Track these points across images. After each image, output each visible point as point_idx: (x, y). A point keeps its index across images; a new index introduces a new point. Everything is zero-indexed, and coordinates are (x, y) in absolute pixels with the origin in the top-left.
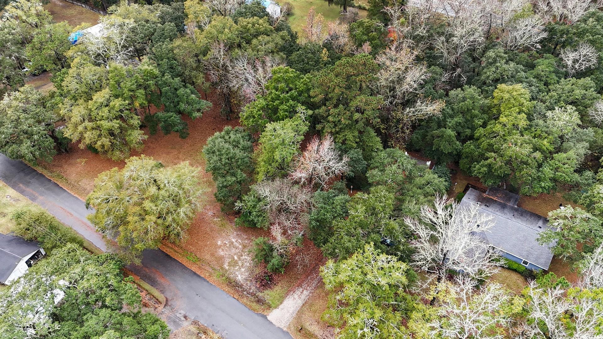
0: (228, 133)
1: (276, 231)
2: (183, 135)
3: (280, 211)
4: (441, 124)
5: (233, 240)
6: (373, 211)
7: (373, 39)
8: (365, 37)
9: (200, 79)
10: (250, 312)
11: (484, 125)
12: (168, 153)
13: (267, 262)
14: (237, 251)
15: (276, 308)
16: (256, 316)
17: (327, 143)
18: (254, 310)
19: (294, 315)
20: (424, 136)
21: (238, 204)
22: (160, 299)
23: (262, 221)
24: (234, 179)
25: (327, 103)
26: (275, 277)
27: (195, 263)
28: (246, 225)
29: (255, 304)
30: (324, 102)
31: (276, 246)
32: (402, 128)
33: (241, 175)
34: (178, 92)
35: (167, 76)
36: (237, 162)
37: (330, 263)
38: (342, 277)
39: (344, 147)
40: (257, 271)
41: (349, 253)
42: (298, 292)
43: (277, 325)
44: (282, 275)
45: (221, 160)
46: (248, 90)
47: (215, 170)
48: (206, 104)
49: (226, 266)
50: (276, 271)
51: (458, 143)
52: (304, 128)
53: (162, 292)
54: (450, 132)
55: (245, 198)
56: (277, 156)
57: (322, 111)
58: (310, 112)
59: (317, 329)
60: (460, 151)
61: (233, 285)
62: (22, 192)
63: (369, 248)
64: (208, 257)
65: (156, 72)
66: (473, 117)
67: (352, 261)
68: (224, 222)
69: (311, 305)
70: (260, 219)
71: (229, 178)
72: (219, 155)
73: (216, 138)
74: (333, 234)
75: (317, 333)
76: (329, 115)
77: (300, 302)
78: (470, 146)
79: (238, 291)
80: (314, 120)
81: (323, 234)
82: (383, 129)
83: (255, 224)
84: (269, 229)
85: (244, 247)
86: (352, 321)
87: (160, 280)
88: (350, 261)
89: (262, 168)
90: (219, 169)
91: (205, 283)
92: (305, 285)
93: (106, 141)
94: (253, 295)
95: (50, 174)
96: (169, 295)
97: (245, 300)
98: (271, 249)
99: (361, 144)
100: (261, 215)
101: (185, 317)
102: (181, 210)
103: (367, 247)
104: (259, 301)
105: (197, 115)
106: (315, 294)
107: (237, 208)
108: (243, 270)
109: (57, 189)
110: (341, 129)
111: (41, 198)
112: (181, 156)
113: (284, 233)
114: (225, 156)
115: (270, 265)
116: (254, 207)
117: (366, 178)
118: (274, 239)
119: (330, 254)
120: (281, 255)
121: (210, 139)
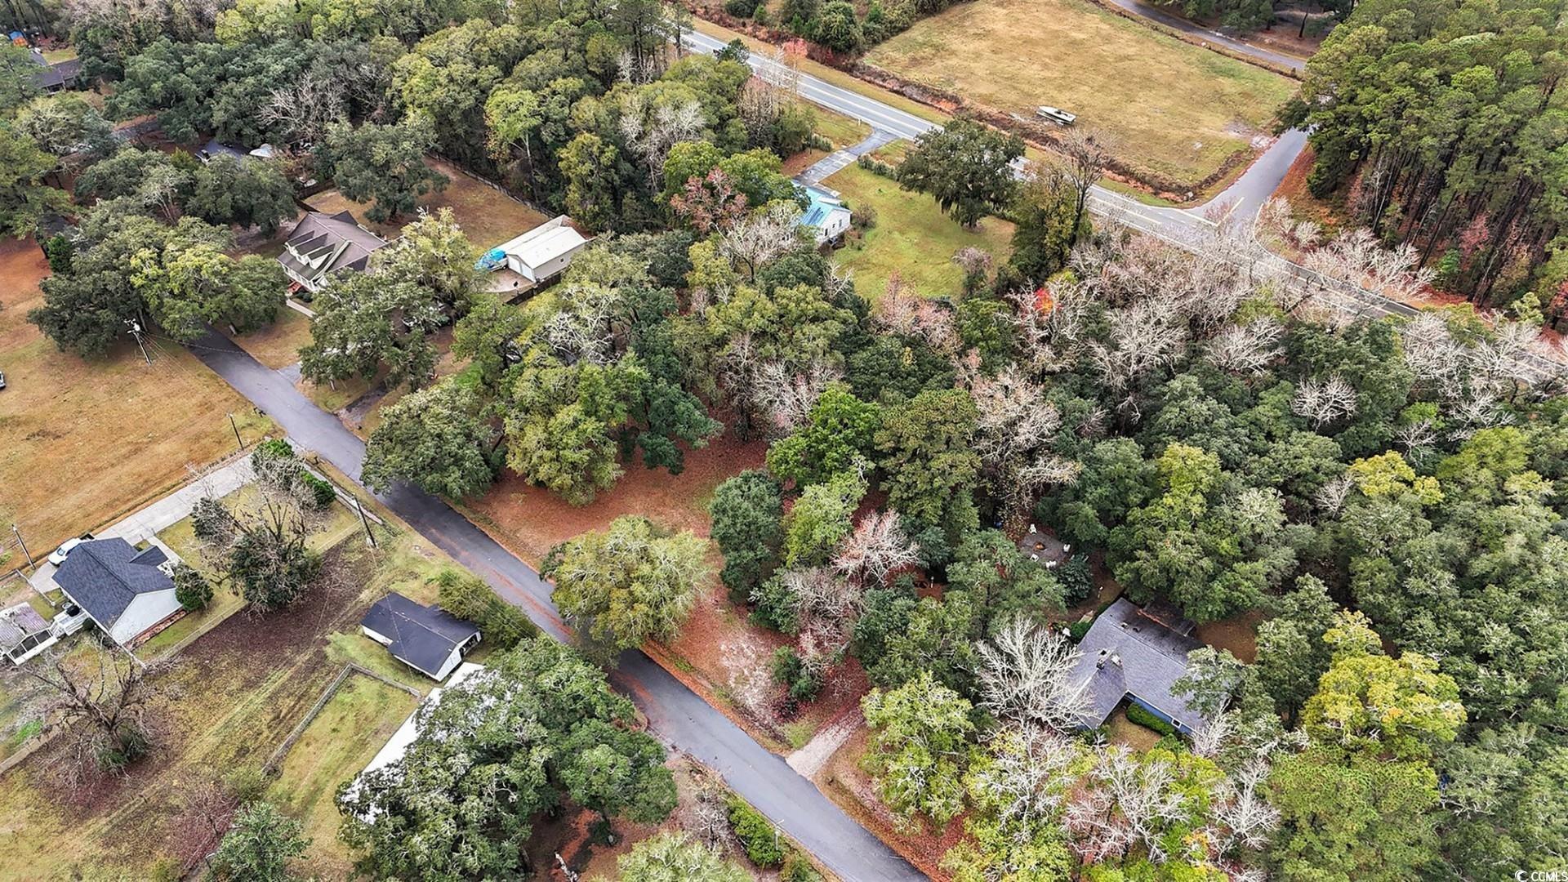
0: (746, 480)
1: (807, 641)
2: (675, 470)
3: (814, 612)
4: (1078, 495)
5: (744, 646)
6: (941, 628)
7: (991, 337)
8: (977, 334)
9: (710, 385)
10: (764, 751)
11: (1144, 504)
12: (648, 494)
13: (791, 683)
14: (749, 662)
15: (799, 749)
16: (771, 757)
17: (891, 520)
18: (768, 749)
19: (824, 762)
20: (1055, 508)
21: (755, 594)
22: (640, 719)
23: (789, 623)
24: (752, 554)
25: (899, 455)
26: (801, 707)
27: (687, 673)
28: (764, 625)
29: (770, 740)
30: (895, 451)
31: (805, 661)
32: (1018, 493)
33: (764, 550)
34: (676, 407)
35: (662, 384)
36: (758, 529)
37: (875, 693)
38: (887, 712)
39: (918, 522)
40: (777, 694)
41: (901, 681)
42: (833, 731)
43: (799, 772)
44: (811, 705)
45: (734, 524)
46: (782, 416)
47: (724, 539)
48: (715, 427)
49: (732, 683)
50: (803, 697)
51: (1101, 526)
52: (860, 492)
53: (643, 710)
54: (1088, 510)
55: (767, 584)
56: (818, 535)
57: (888, 463)
58: (872, 465)
59: (853, 783)
60: (1105, 541)
61: (741, 711)
62: (436, 542)
63: (927, 677)
64: (706, 667)
65: (646, 375)
66: (1128, 489)
67: (903, 693)
68: (731, 616)
69: (849, 751)
70: (786, 620)
71: (744, 553)
72: (733, 516)
73: (729, 488)
74: (885, 653)
75: (853, 788)
76: (899, 472)
77: (833, 745)
78: (1118, 534)
79: (747, 720)
80: (877, 477)
81: (871, 652)
82: (991, 490)
83: (778, 626)
84: (797, 637)
85: (759, 657)
86: (893, 767)
87: (641, 694)
88: (899, 691)
89: (794, 546)
90: (731, 537)
91: (702, 704)
92: (843, 723)
93: (566, 479)
94: (768, 727)
95: (472, 516)
96: (652, 716)
97: (757, 734)
98: (799, 665)
99: (947, 520)
100: (787, 615)
101: (674, 748)
102: (679, 599)
103: (924, 676)
104: (776, 737)
105: (701, 443)
106: (856, 736)
107: (753, 598)
108: (756, 691)
109: (485, 542)
110: (917, 494)
111: (464, 554)
112: (667, 501)
113: (819, 645)
114: (741, 519)
115: (795, 688)
116: (779, 601)
117: (946, 574)
118: (804, 652)
119: (877, 681)
120: (812, 676)
121: (720, 488)
